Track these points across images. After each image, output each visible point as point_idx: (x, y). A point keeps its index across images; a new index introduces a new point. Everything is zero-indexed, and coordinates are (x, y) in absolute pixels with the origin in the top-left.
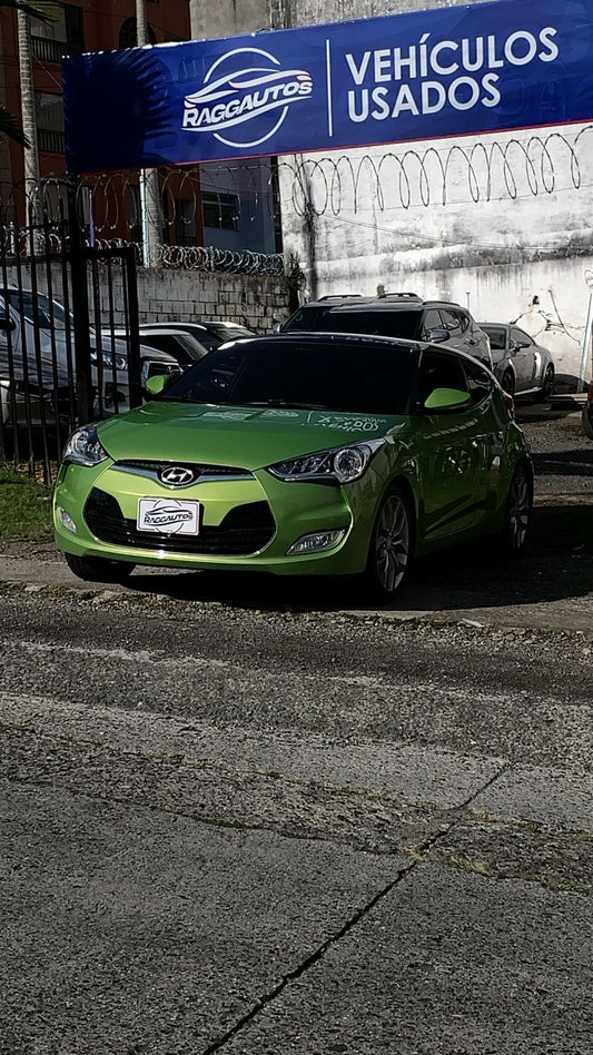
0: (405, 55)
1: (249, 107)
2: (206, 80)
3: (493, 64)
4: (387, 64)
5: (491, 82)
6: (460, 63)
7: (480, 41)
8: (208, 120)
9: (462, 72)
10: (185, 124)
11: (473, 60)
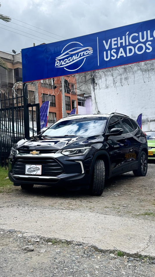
0: (121, 39)
1: (74, 59)
2: (62, 52)
3: (149, 39)
4: (116, 42)
5: (149, 44)
6: (139, 40)
7: (145, 32)
8: (62, 64)
9: (140, 42)
10: (56, 66)
11: (143, 38)
